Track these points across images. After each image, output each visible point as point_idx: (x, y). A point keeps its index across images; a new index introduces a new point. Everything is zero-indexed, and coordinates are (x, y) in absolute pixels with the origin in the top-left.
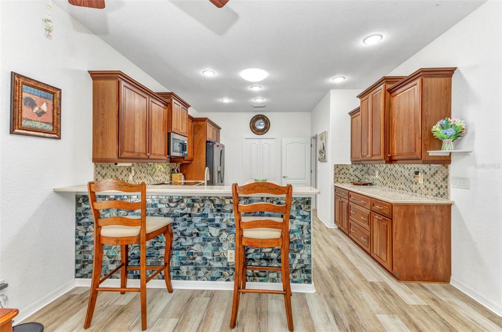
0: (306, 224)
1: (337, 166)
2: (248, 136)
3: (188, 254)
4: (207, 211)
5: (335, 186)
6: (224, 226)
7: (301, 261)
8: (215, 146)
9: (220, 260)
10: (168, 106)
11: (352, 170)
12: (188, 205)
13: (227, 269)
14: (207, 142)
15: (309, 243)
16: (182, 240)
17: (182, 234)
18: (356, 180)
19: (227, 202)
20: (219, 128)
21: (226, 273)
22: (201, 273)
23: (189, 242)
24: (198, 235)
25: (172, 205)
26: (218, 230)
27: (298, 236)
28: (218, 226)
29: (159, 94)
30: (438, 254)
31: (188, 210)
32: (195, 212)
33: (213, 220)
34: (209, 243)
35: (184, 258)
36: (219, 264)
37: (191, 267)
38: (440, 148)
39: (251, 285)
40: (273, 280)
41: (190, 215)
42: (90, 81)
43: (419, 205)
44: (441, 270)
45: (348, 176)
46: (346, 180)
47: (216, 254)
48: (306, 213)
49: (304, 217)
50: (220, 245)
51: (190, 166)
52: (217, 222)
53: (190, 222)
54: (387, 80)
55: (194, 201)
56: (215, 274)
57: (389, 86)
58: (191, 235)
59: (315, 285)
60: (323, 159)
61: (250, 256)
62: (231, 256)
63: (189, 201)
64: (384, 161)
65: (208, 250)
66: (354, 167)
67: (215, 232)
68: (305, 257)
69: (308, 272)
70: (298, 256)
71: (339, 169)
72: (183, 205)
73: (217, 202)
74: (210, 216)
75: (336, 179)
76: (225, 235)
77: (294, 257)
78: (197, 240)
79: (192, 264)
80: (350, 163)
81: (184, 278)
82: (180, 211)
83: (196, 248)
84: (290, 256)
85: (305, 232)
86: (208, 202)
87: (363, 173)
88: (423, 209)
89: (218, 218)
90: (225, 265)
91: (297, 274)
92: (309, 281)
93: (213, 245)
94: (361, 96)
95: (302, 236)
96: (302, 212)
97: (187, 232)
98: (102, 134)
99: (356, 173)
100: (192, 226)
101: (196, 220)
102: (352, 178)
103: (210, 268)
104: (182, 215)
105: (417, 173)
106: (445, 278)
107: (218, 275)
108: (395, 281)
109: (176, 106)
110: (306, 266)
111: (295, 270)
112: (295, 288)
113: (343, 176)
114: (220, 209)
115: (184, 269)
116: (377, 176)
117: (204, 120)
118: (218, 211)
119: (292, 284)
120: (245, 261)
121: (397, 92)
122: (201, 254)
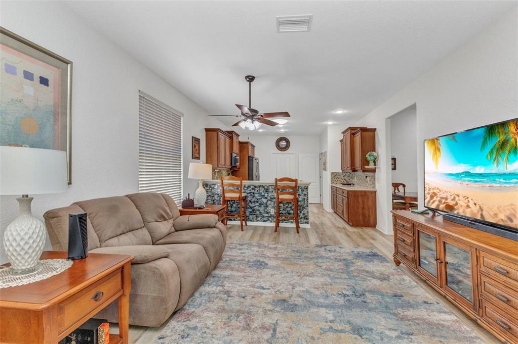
0: (306, 198)
1: (332, 174)
2: (275, 152)
3: (253, 210)
4: (261, 191)
5: (332, 186)
6: (269, 198)
7: (304, 214)
8: (254, 159)
9: (267, 213)
10: (231, 138)
11: (342, 176)
12: (253, 189)
13: (270, 217)
14: (249, 157)
15: (307, 206)
16: (250, 204)
17: (250, 201)
18: (345, 182)
19: (270, 187)
20: (254, 147)
21: (270, 219)
22: (259, 219)
23: (253, 205)
24: (257, 202)
25: (245, 188)
26: (266, 200)
27: (302, 203)
28: (266, 198)
29: (226, 131)
30: (370, 214)
31: (253, 191)
32: (256, 192)
33: (264, 195)
34: (263, 206)
35: (251, 212)
36: (267, 215)
37: (254, 216)
38: (368, 165)
39: (281, 225)
40: (292, 222)
41: (254, 193)
42: (204, 132)
43: (361, 192)
44: (372, 222)
45: (340, 179)
46: (339, 182)
47: (266, 210)
48: (306, 193)
49: (305, 195)
50: (267, 206)
51: (238, 172)
52: (266, 196)
53: (254, 196)
54: (352, 129)
55: (255, 187)
56: (266, 219)
57: (353, 132)
58: (254, 202)
59: (310, 225)
60: (325, 169)
61: (281, 212)
62: (272, 211)
63: (253, 187)
64: (362, 171)
65: (262, 209)
66: (344, 174)
67: (265, 201)
68: (306, 212)
69: (307, 219)
70: (303, 212)
71: (334, 176)
72: (250, 189)
73: (266, 187)
74: (263, 194)
75: (332, 182)
76: (269, 202)
77: (301, 212)
78: (257, 204)
79: (255, 214)
80: (341, 172)
81: (251, 221)
82: (249, 191)
83: (257, 208)
84: (299, 212)
85: (306, 201)
86: (261, 188)
87: (349, 178)
88: (363, 193)
89: (266, 195)
90: (270, 215)
91: (302, 220)
92: (308, 223)
93: (264, 206)
94: (343, 133)
95: (304, 203)
96: (304, 193)
97: (253, 201)
98: (210, 156)
99: (345, 178)
100: (254, 198)
101: (257, 195)
102: (342, 181)
103: (263, 217)
104: (250, 193)
105: (366, 177)
106: (374, 226)
107: (267, 219)
108: (350, 227)
109: (235, 137)
110: (306, 216)
111: (302, 218)
112: (301, 226)
113: (337, 180)
114: (267, 191)
115: (251, 217)
116: (356, 180)
117: (247, 143)
118: (266, 191)
119: (300, 224)
120: (279, 214)
121: (356, 135)
122: (259, 210)
